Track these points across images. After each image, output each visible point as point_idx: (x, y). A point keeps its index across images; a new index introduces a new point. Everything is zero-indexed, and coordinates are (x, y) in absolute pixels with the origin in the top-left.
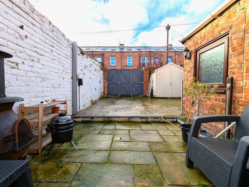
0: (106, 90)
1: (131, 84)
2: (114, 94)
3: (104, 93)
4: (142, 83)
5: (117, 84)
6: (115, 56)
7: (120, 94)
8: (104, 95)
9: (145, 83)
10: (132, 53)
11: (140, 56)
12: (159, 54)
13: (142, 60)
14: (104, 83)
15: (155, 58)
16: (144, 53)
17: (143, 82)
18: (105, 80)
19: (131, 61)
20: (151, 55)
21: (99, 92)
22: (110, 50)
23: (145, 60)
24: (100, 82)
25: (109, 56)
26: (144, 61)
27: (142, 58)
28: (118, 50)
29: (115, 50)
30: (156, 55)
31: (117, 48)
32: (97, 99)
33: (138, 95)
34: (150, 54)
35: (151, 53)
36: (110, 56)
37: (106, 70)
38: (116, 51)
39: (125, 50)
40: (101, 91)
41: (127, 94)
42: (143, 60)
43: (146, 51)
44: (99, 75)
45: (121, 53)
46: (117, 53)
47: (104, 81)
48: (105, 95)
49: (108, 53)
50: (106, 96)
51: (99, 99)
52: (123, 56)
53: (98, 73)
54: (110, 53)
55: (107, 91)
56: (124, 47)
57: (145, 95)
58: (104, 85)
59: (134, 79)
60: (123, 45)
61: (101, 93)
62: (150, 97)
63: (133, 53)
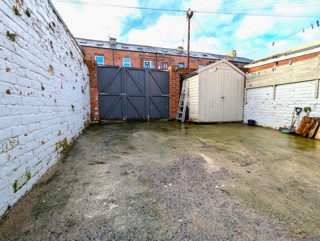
0: (96, 108)
1: (147, 98)
2: (113, 117)
3: (92, 115)
4: (166, 96)
5: (119, 97)
6: (103, 55)
7: (126, 117)
8: (92, 120)
9: (172, 96)
10: (130, 53)
11: (143, 58)
12: (169, 58)
13: (145, 65)
14: (92, 94)
15: (163, 63)
16: (147, 54)
17: (169, 93)
18: (92, 89)
19: (129, 64)
20: (158, 58)
21: (82, 115)
22: (94, 45)
23: (149, 65)
24: (83, 92)
25: (93, 55)
26: (147, 67)
27: (145, 61)
28: (106, 46)
29: (102, 45)
30: (165, 59)
31: (106, 43)
32: (77, 132)
33: (160, 118)
34: (156, 57)
35: (158, 55)
36: (95, 54)
37: (95, 67)
38: (104, 47)
39: (119, 47)
40: (86, 112)
41: (139, 117)
42: (147, 65)
43: (150, 52)
44: (80, 74)
45: (112, 50)
46: (107, 50)
47: (90, 90)
48: (95, 119)
49: (91, 49)
50: (97, 122)
51: (83, 130)
52: (115, 56)
53: (77, 67)
54: (94, 49)
55: (99, 111)
56: (117, 43)
57: (173, 118)
58: (92, 99)
59: (152, 88)
60: (115, 39)
61: (86, 117)
62: (185, 122)
63: (132, 52)
